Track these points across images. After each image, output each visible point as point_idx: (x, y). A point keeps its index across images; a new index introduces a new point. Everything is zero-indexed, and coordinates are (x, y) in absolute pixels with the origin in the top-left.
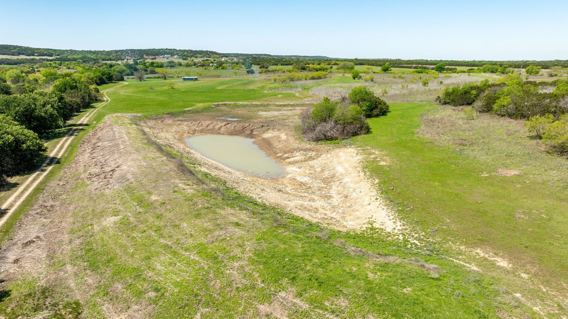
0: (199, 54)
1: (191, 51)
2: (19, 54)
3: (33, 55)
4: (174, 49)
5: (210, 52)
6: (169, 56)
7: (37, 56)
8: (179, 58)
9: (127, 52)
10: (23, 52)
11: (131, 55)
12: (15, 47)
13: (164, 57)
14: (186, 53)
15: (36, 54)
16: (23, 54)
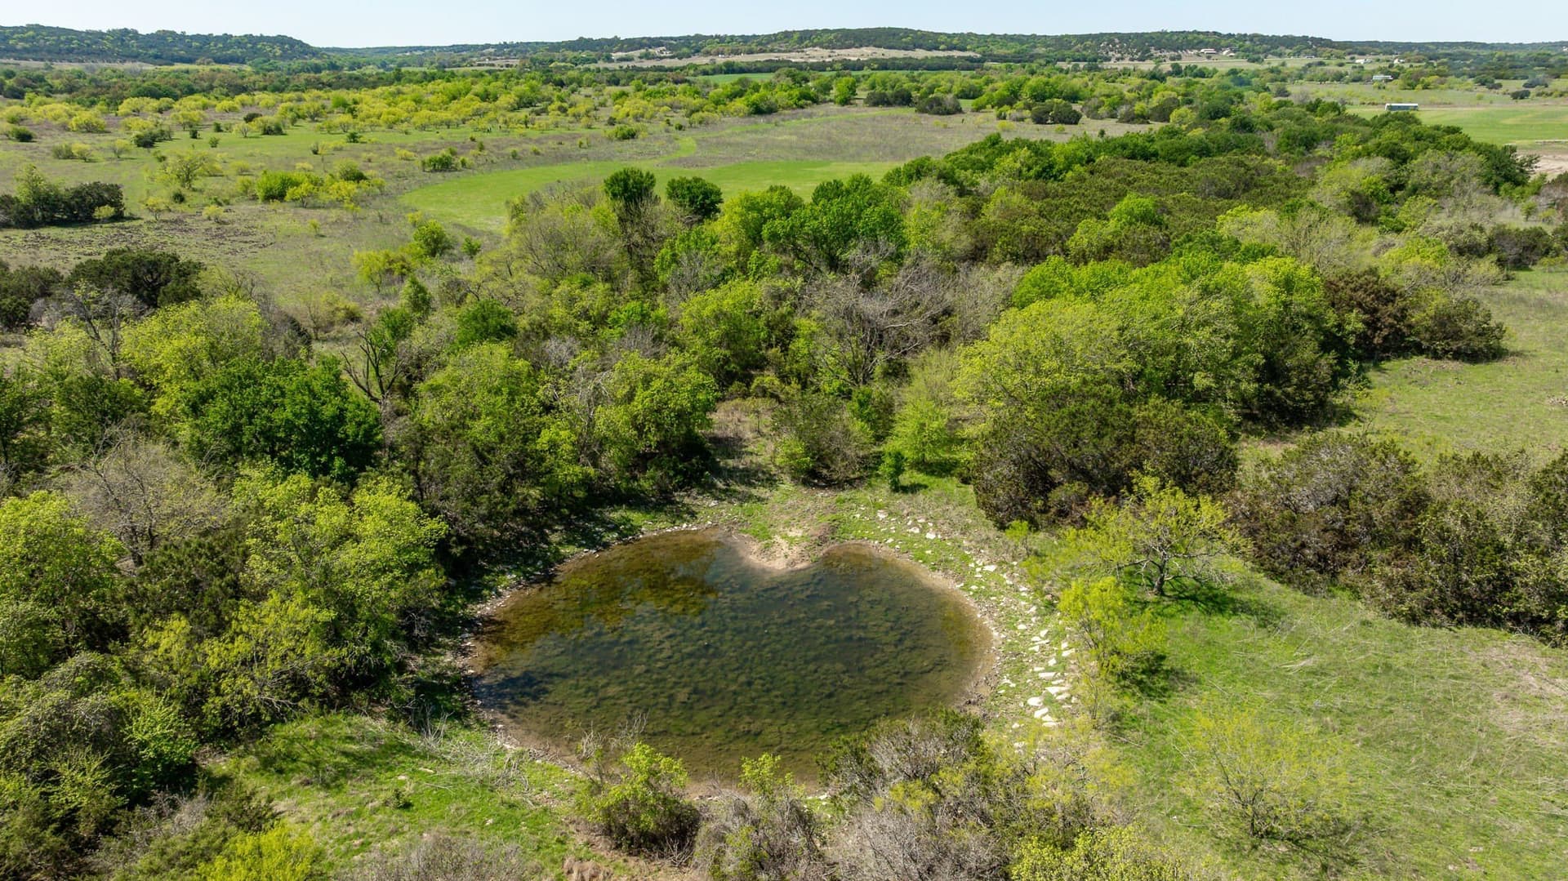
0: (1283, 45)
1: (1263, 39)
2: (916, 46)
3: (937, 49)
4: (1215, 33)
5: (1313, 39)
6: (1212, 51)
7: (943, 50)
8: (1237, 57)
9: (1111, 41)
10: (921, 42)
11: (1121, 47)
12: (907, 32)
13: (1198, 55)
14: (1248, 43)
15: (942, 47)
16: (920, 47)
